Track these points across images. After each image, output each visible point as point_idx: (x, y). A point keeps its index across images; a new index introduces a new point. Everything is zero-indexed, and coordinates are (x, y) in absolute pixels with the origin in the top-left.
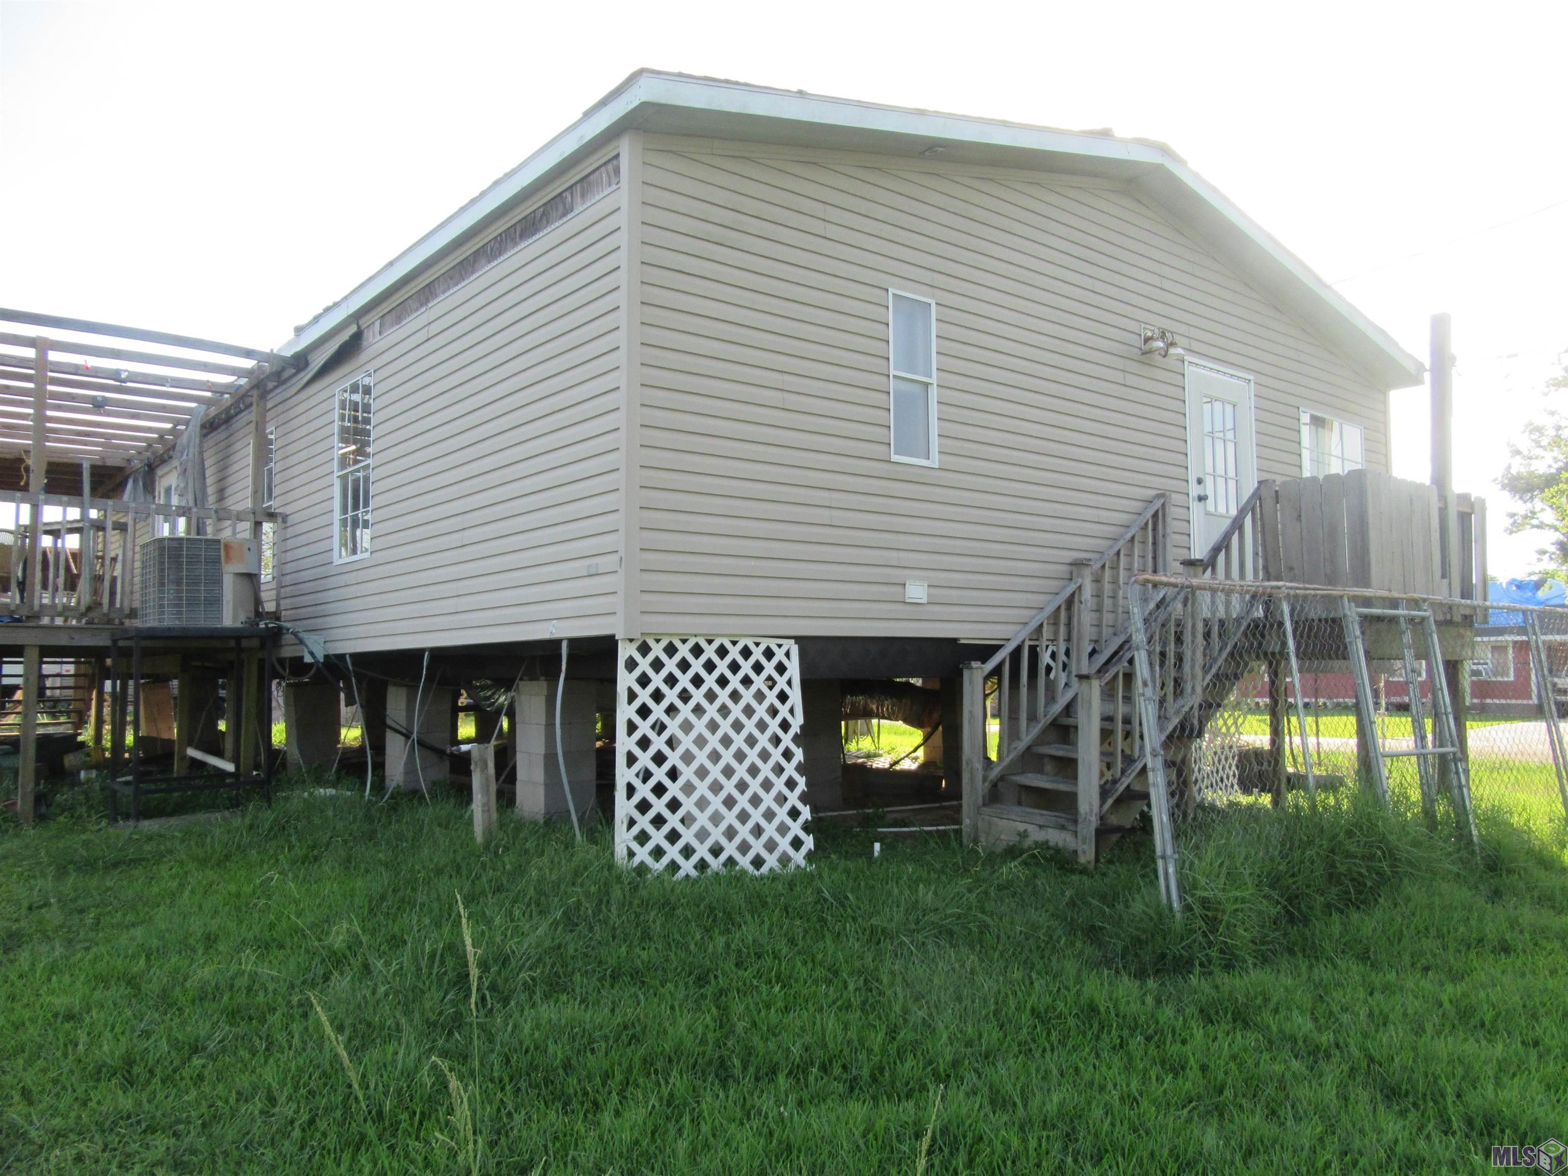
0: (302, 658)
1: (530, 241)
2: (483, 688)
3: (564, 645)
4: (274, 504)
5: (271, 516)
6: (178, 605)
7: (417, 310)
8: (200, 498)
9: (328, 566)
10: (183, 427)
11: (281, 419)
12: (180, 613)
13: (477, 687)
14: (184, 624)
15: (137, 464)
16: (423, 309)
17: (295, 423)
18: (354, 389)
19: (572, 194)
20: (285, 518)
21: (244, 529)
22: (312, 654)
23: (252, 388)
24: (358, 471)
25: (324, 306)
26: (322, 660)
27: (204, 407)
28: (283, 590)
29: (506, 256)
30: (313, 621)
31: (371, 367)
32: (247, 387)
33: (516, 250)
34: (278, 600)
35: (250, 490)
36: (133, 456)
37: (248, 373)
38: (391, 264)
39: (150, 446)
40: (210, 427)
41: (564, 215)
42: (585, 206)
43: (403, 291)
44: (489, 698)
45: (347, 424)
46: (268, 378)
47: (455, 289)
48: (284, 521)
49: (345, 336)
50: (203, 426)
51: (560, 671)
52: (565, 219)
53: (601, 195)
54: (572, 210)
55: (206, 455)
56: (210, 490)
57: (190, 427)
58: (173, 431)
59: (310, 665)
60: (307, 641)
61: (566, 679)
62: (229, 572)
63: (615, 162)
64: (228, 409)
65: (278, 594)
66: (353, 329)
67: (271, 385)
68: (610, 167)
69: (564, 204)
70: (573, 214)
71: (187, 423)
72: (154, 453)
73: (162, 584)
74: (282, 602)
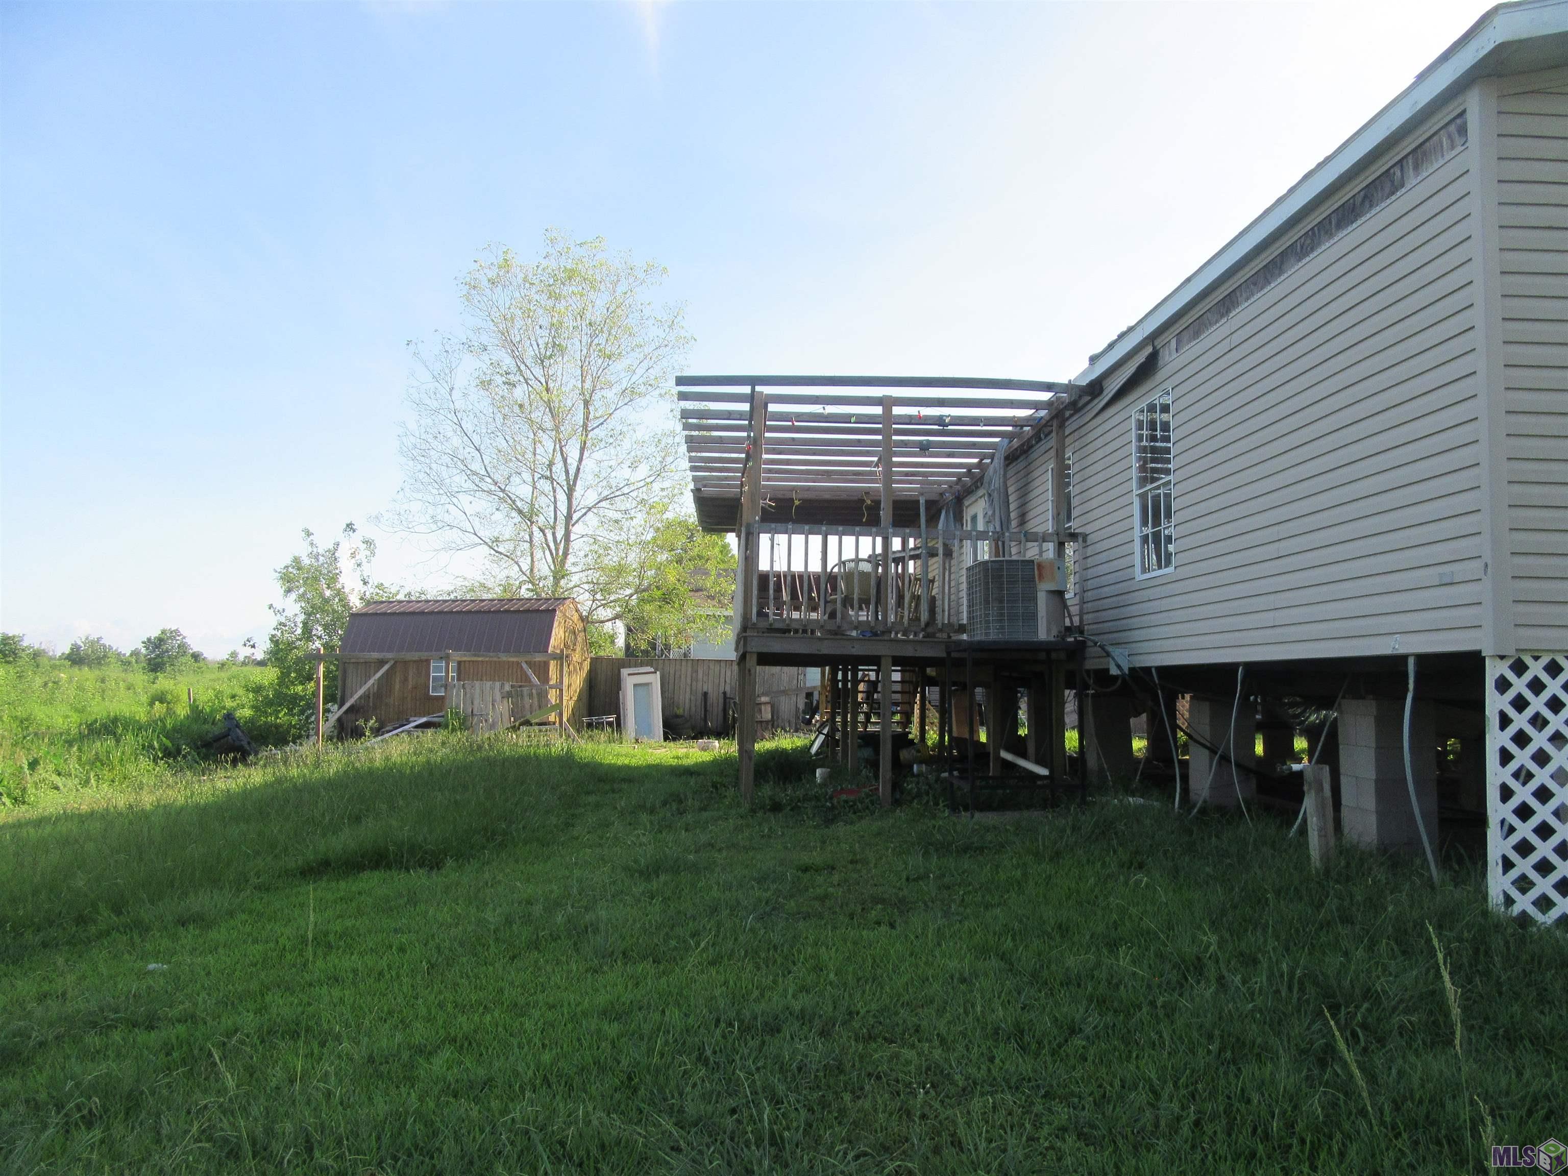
0: (1108, 670)
1: (1350, 229)
2: (1293, 705)
3: (1411, 662)
4: (1074, 525)
5: (1073, 536)
6: (1001, 621)
7: (1217, 322)
8: (1005, 523)
9: (1129, 583)
10: (988, 461)
11: (1077, 445)
12: (1002, 627)
13: (1286, 704)
14: (1007, 637)
15: (949, 496)
16: (1223, 321)
17: (1091, 448)
18: (1152, 408)
19: (1402, 170)
20: (1085, 537)
21: (1050, 548)
22: (1119, 666)
23: (1052, 419)
24: (1158, 488)
25: (1119, 332)
26: (1127, 672)
27: (1006, 441)
28: (1085, 606)
29: (1320, 251)
30: (1115, 635)
31: (1169, 385)
32: (1048, 418)
33: (1332, 242)
34: (1081, 614)
35: (1050, 515)
36: (946, 491)
37: (1048, 404)
38: (1188, 280)
39: (959, 479)
40: (1011, 458)
41: (1393, 193)
42: (1420, 178)
43: (1200, 306)
44: (1298, 716)
45: (1144, 443)
46: (1066, 408)
47: (1259, 295)
48: (1085, 541)
49: (1141, 358)
50: (1007, 458)
51: (1407, 690)
52: (1393, 198)
53: (1441, 162)
54: (1403, 186)
55: (1009, 483)
56: (1013, 515)
57: (996, 460)
58: (979, 465)
59: (1116, 677)
60: (1113, 654)
61: (1414, 699)
62: (1043, 588)
63: (1459, 121)
64: (1029, 440)
65: (1081, 610)
66: (1149, 349)
67: (1067, 413)
68: (1452, 128)
69: (1392, 182)
70: (1403, 190)
71: (992, 457)
72: (963, 486)
73: (987, 602)
74: (1085, 617)
